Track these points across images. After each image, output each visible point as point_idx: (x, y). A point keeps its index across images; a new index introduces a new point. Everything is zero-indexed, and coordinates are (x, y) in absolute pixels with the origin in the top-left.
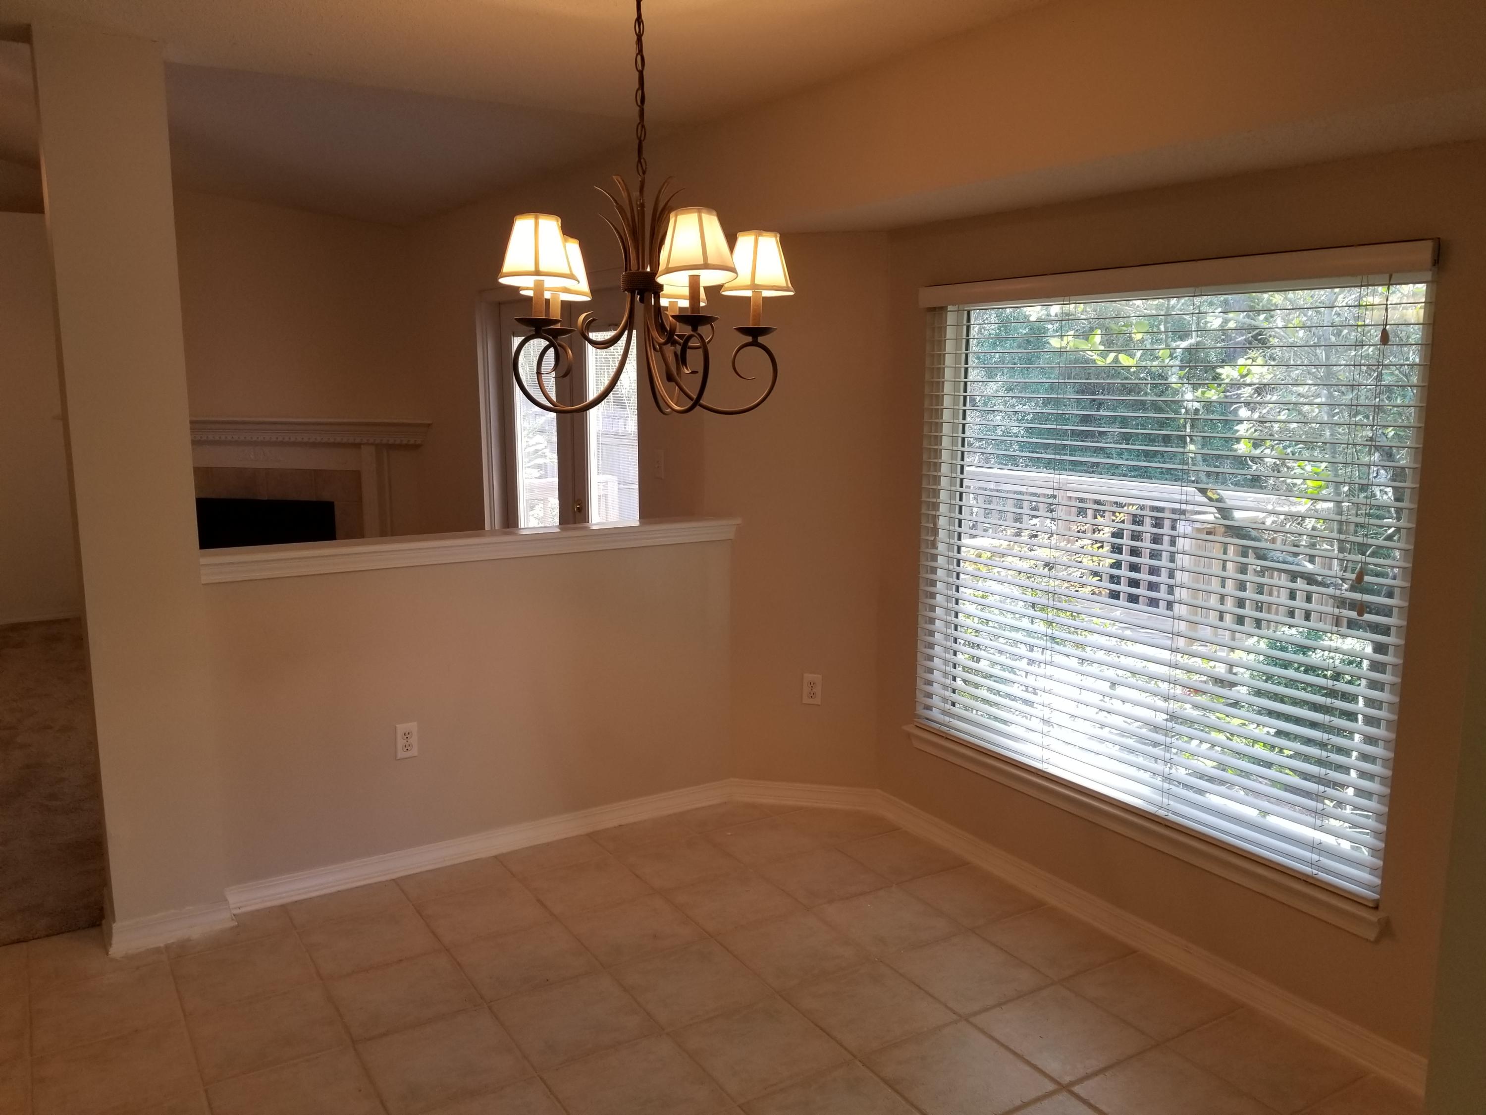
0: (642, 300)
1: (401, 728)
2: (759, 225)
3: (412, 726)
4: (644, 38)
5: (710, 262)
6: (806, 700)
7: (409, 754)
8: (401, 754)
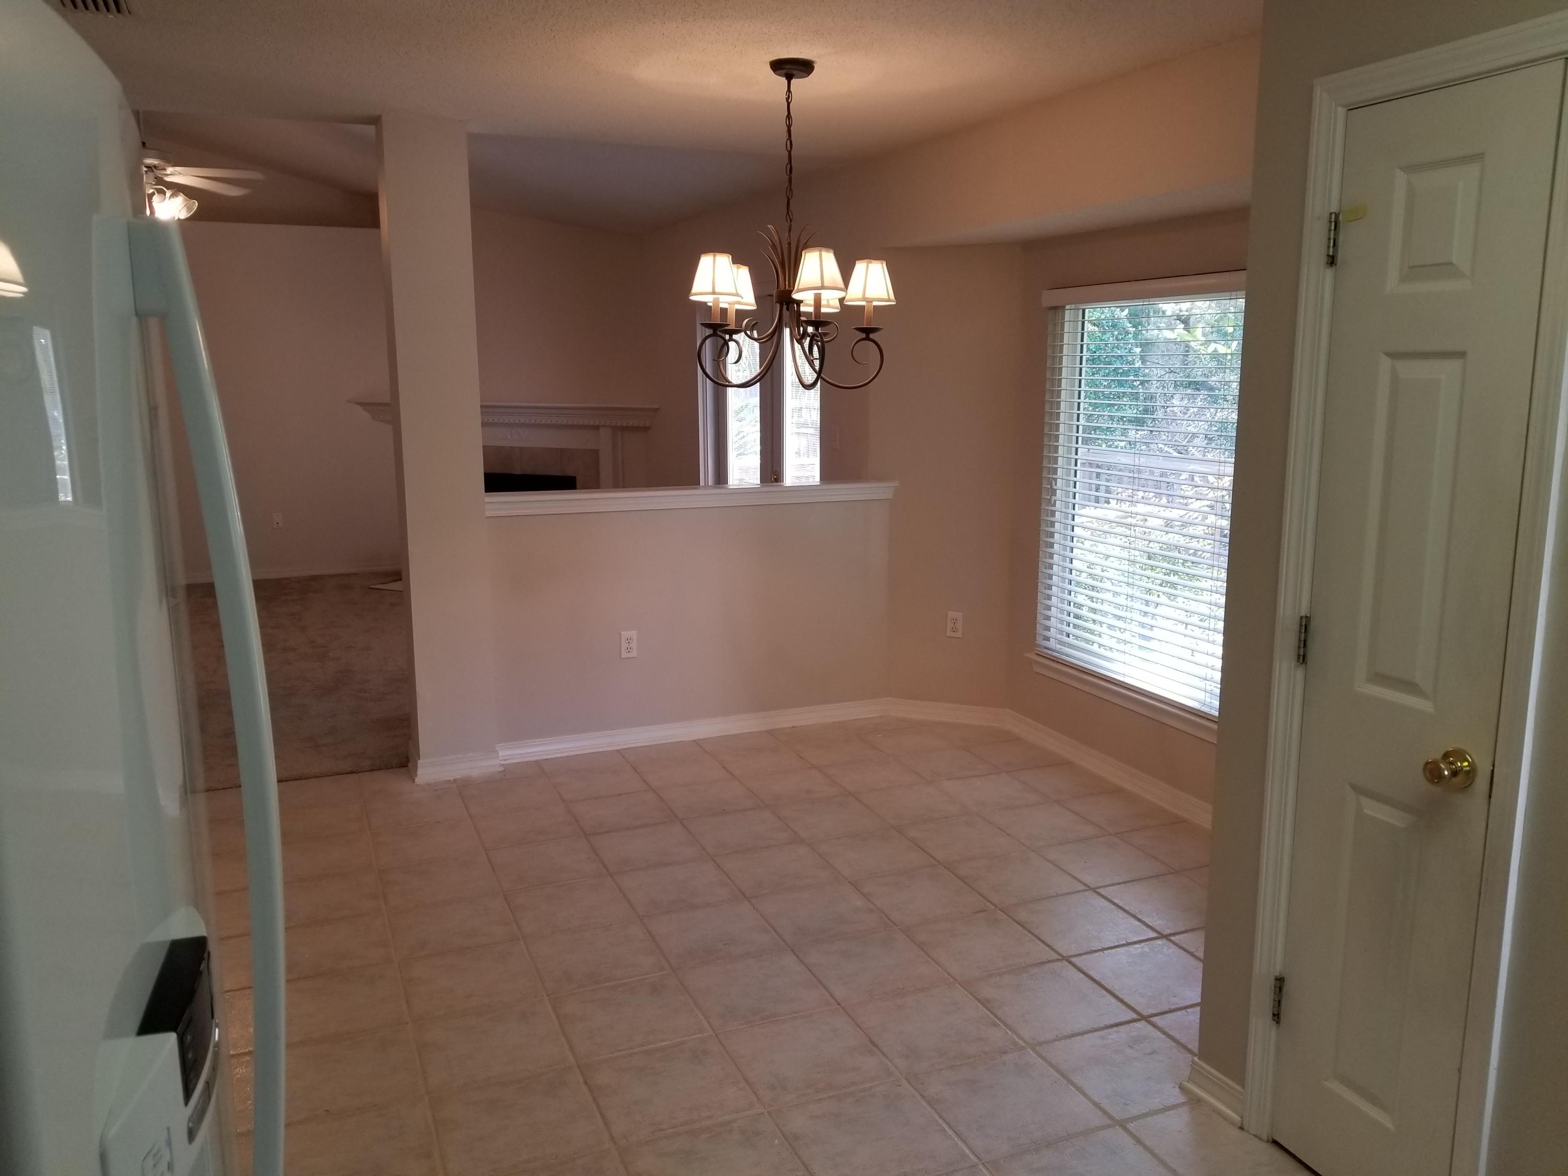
0: (788, 309)
1: (625, 634)
2: (870, 255)
3: (633, 634)
4: (792, 128)
5: (825, 285)
6: (949, 633)
7: (629, 655)
8: (624, 655)
